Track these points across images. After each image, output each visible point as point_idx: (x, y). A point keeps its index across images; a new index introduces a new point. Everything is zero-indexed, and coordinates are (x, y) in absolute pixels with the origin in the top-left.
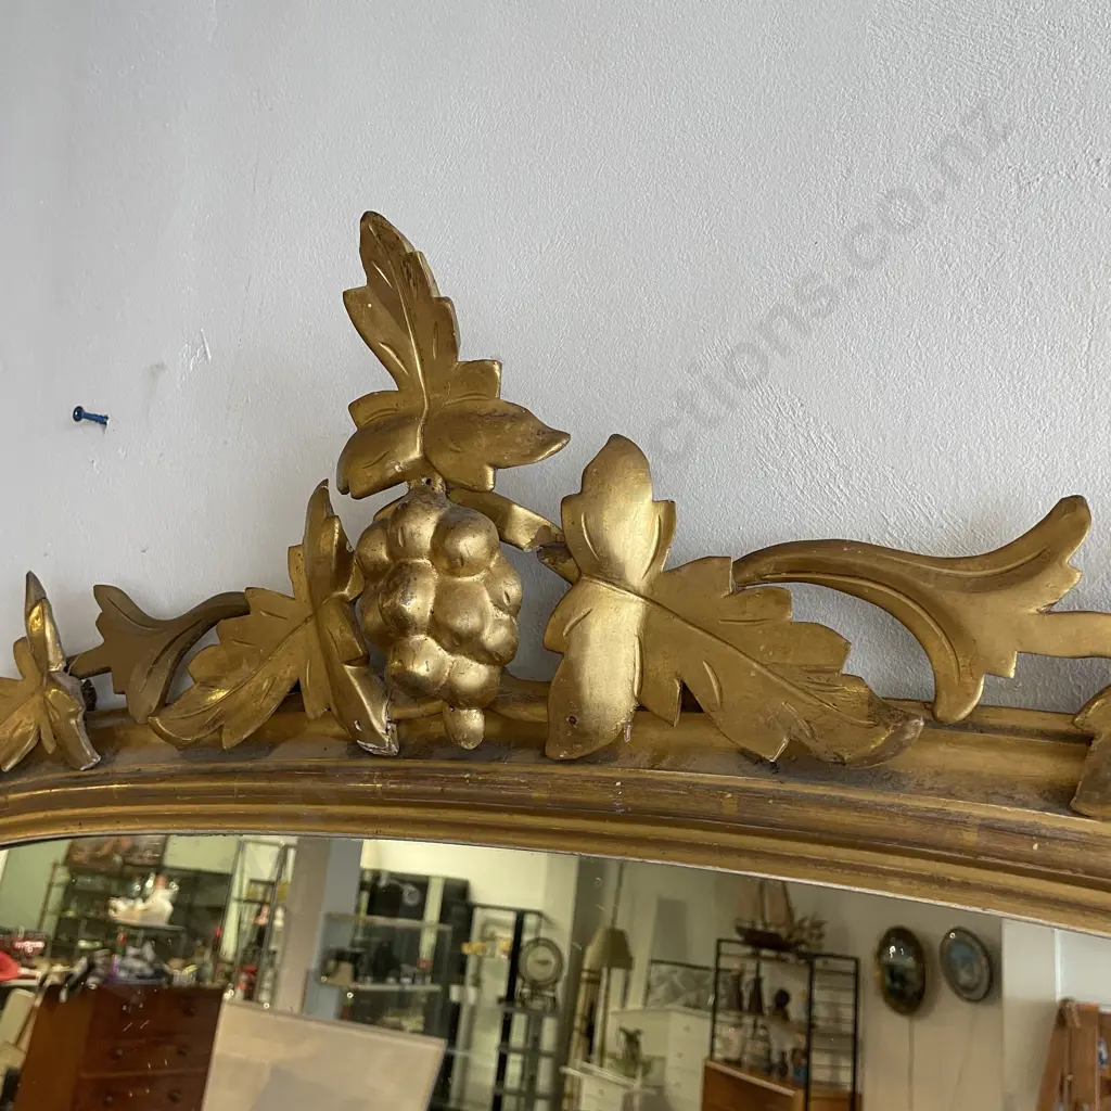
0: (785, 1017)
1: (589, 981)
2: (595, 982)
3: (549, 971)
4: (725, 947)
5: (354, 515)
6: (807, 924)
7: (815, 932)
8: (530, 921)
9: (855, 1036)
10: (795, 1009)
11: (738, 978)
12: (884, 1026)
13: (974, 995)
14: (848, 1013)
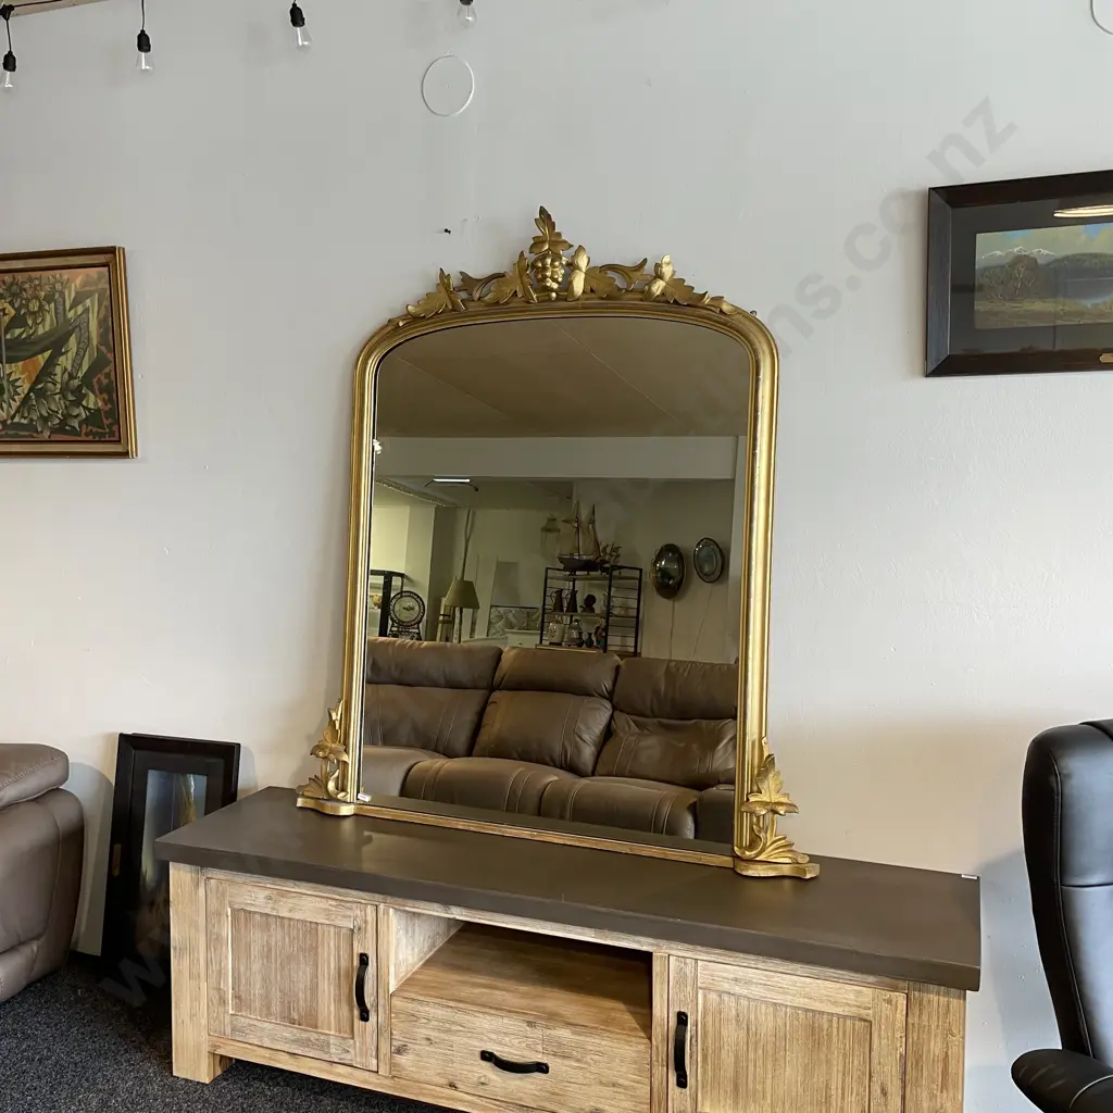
0: (592, 610)
1: (444, 622)
2: (450, 621)
3: (414, 615)
4: (550, 573)
5: (530, 257)
6: (608, 550)
7: (614, 554)
8: (396, 582)
9: (637, 617)
10: (599, 607)
11: (560, 592)
12: (658, 610)
13: (713, 577)
14: (634, 604)
